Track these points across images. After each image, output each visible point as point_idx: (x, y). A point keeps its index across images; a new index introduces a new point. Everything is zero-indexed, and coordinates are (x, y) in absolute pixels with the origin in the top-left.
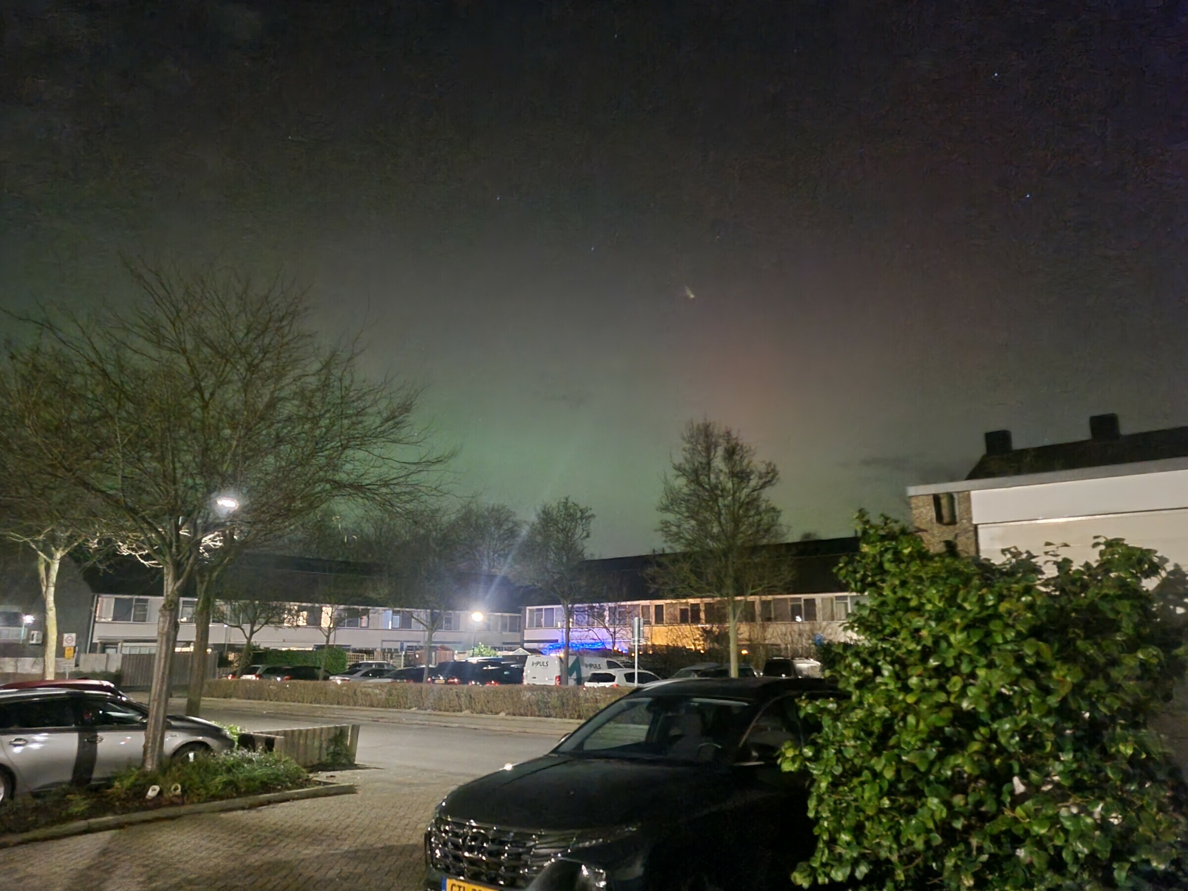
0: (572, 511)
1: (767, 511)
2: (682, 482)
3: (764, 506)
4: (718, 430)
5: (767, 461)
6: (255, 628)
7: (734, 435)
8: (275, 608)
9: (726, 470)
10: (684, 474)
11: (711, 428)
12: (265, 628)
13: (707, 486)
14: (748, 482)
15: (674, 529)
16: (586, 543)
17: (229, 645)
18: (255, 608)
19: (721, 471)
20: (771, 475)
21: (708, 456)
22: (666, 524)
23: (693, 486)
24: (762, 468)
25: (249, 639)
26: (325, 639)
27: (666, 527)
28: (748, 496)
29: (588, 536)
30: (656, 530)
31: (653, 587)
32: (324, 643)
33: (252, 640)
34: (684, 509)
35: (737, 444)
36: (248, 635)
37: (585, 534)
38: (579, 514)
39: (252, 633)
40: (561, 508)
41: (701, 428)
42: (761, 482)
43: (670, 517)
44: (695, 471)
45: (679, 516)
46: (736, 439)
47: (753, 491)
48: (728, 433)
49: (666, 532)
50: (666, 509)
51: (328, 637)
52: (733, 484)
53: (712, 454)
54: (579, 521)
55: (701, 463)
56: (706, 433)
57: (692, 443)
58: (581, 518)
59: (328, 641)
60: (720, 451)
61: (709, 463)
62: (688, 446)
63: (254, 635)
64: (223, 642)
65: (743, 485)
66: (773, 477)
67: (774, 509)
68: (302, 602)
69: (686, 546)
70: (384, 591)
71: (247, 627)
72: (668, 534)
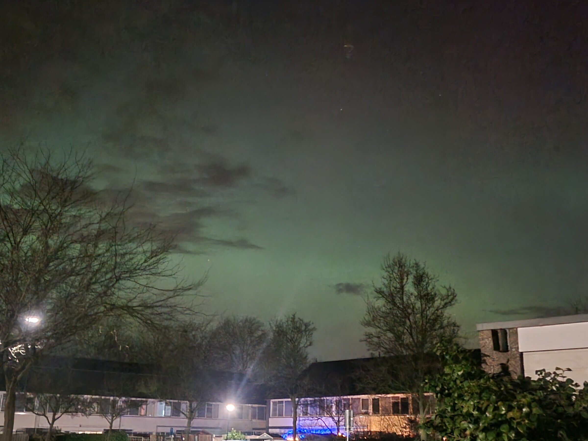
0: (298, 325)
1: (449, 325)
2: (380, 303)
3: (445, 322)
4: (410, 261)
5: (448, 287)
6: (56, 417)
7: (422, 266)
8: (73, 399)
9: (416, 294)
10: (383, 297)
11: (403, 260)
12: (65, 416)
13: (401, 306)
14: (434, 302)
15: (375, 339)
16: (309, 349)
17: (38, 429)
18: (57, 401)
19: (412, 294)
20: (451, 297)
21: (402, 282)
22: (369, 336)
23: (390, 306)
24: (444, 292)
25: (52, 425)
26: (109, 425)
27: (369, 338)
28: (433, 314)
29: (311, 344)
30: (361, 341)
31: (359, 386)
32: (109, 428)
33: (54, 426)
34: (382, 324)
35: (424, 273)
36: (51, 422)
37: (308, 343)
38: (303, 328)
39: (54, 420)
40: (290, 322)
41: (396, 260)
42: (443, 303)
43: (372, 330)
44: (391, 295)
45: (379, 330)
46: (423, 268)
47: (437, 310)
48: (417, 264)
49: (369, 342)
50: (368, 324)
51: (111, 424)
52: (421, 305)
53: (405, 281)
54: (304, 334)
55: (396, 288)
56: (399, 264)
57: (389, 272)
58: (305, 331)
59: (111, 427)
60: (411, 279)
61: (402, 287)
62: (386, 274)
63: (55, 422)
64: (33, 427)
65: (430, 305)
66: (452, 300)
67: (454, 325)
68: (93, 395)
69: (385, 353)
70: (153, 387)
71: (50, 415)
72: (370, 343)
